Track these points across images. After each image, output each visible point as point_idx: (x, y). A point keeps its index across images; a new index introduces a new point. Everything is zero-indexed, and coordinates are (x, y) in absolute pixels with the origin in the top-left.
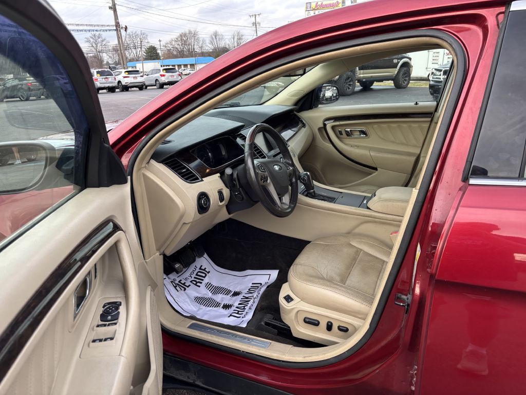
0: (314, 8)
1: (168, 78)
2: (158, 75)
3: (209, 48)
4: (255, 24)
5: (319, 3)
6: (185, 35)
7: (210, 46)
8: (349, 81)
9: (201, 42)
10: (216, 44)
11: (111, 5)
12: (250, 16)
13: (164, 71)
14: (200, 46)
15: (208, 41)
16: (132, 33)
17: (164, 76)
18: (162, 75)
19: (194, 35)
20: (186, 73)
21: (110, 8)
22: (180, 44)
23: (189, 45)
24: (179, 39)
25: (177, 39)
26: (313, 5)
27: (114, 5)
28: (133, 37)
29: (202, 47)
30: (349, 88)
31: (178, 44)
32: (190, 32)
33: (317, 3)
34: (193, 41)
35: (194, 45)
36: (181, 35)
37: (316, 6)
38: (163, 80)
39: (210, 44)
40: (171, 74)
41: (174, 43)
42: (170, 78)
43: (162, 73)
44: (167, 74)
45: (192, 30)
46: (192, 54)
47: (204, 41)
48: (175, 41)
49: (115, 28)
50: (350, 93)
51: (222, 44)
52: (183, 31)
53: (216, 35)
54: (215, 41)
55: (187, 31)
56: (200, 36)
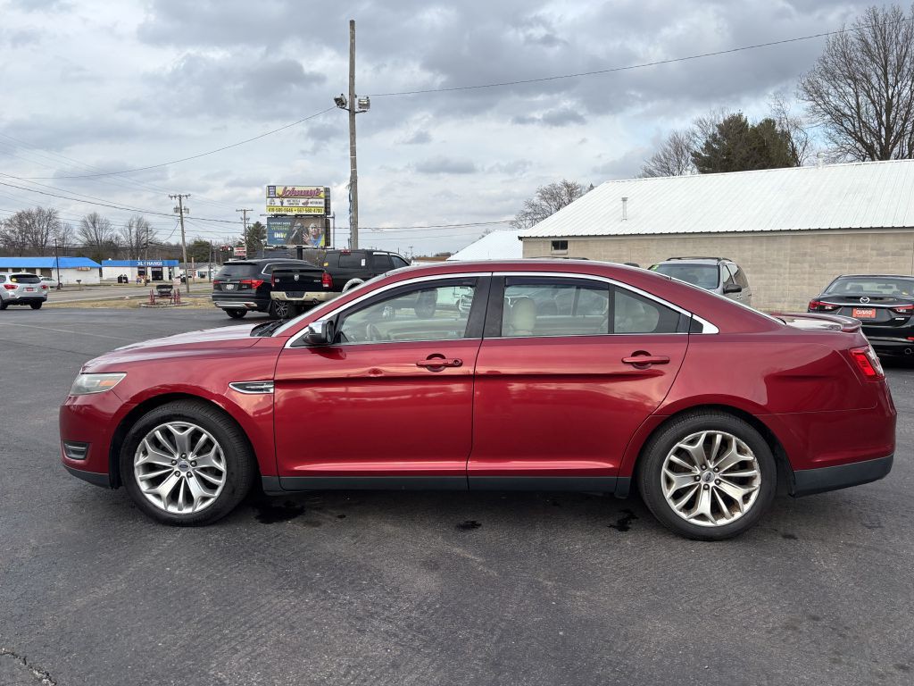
0: (281, 193)
1: (20, 292)
3: (78, 240)
4: (179, 210)
5: (290, 188)
6: (29, 215)
7: (82, 238)
9: (63, 231)
10: (93, 235)
13: (14, 280)
14: (61, 235)
15: (76, 229)
17: (13, 287)
18: (8, 287)
19: (49, 217)
22: (17, 230)
23: (36, 234)
24: (16, 222)
25: (11, 221)
26: (279, 191)
29: (64, 238)
31: (13, 231)
32: (40, 211)
33: (286, 188)
34: (45, 226)
35: (47, 234)
36: (20, 216)
37: (285, 191)
38: (10, 294)
39: (81, 235)
40: (28, 285)
42: (25, 291)
43: (8, 282)
44: (20, 285)
45: (46, 209)
46: (41, 250)
47: (68, 229)
48: (7, 225)
51: (105, 236)
52: (25, 209)
53: (94, 220)
54: (93, 230)
55: (34, 210)
56: (61, 221)
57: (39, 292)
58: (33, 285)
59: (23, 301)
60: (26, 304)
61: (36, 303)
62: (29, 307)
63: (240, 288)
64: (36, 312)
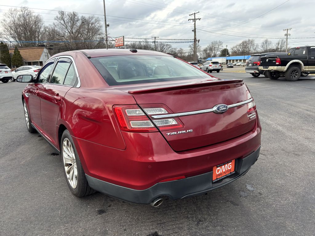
1: (213, 67)
2: (208, 65)
4: (287, 35)
6: (246, 42)
7: (261, 48)
8: (295, 72)
9: (255, 46)
10: (265, 47)
11: (193, 29)
12: (284, 30)
13: (212, 63)
14: (254, 48)
15: (260, 45)
16: (214, 41)
17: (211, 66)
18: (210, 66)
19: (251, 42)
20: (238, 65)
21: (193, 31)
23: (247, 48)
24: (242, 45)
25: (240, 44)
27: (195, 29)
28: (214, 44)
30: (295, 77)
31: (241, 48)
32: (249, 40)
34: (250, 45)
35: (250, 48)
36: (243, 42)
38: (211, 68)
39: (261, 47)
40: (215, 65)
41: (238, 47)
42: (214, 67)
43: (210, 64)
44: (213, 65)
45: (251, 39)
46: (248, 53)
47: (257, 46)
48: (239, 46)
49: (193, 41)
50: (295, 80)
51: (269, 47)
52: (245, 40)
53: (266, 42)
54: (265, 45)
55: (247, 40)
56: (255, 43)
57: (218, 67)
58: (217, 65)
59: (214, 70)
60: (215, 71)
61: (218, 70)
62: (216, 72)
63: (253, 65)
64: (218, 74)
